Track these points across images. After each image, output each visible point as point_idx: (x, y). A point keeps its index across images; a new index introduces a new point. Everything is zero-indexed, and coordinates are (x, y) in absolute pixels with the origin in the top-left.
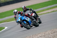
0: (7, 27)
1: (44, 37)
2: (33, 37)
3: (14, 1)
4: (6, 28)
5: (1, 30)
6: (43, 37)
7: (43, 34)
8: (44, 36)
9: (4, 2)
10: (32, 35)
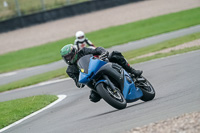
0: (65, 96)
1: (193, 130)
2: (155, 130)
3: (88, 3)
4: (61, 97)
5: (45, 105)
6: (190, 131)
7: (192, 121)
8: (195, 127)
9: (54, 7)
10: (151, 124)
